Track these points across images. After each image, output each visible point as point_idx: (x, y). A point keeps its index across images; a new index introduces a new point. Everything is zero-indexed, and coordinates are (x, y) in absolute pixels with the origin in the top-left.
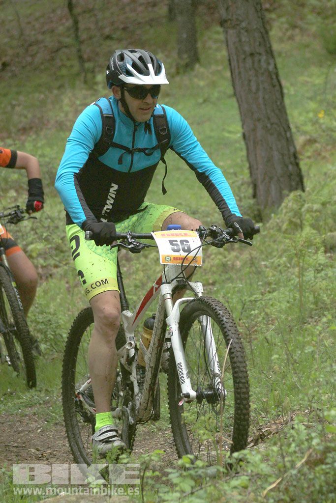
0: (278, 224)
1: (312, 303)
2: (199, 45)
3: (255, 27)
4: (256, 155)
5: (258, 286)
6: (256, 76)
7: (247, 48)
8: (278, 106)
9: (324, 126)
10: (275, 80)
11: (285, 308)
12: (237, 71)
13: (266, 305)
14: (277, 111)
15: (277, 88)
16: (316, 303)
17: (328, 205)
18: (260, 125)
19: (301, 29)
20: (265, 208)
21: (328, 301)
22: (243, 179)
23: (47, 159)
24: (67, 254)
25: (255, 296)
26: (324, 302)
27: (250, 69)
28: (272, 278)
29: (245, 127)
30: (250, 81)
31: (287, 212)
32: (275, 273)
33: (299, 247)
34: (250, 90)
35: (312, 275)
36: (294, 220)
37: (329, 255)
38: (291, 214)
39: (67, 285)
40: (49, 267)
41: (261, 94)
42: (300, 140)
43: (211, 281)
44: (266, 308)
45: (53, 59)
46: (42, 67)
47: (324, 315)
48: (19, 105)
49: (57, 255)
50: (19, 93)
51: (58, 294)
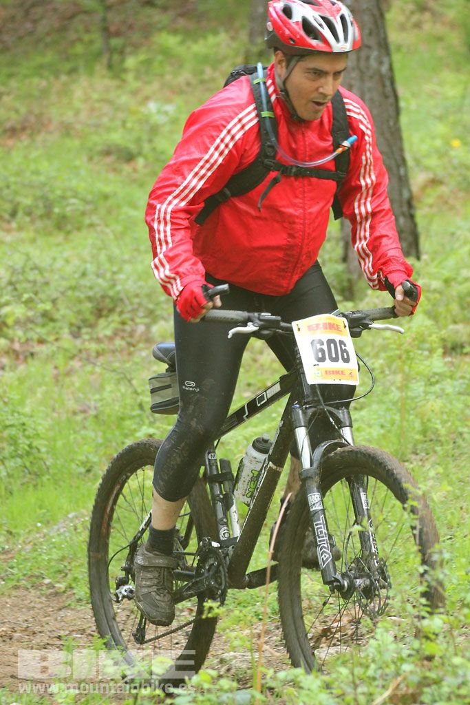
1: (418, 432)
3: (365, 6)
6: (362, 80)
8: (389, 127)
9: (456, 162)
10: (389, 89)
11: (378, 435)
14: (388, 135)
15: (392, 100)
17: (453, 283)
19: (434, 14)
21: (443, 431)
23: (42, 178)
24: (58, 324)
26: (436, 432)
33: (405, 346)
35: (422, 389)
37: (448, 359)
39: (55, 372)
40: (31, 343)
42: (417, 179)
45: (63, 29)
46: (48, 39)
47: (435, 452)
48: (8, 94)
49: (43, 326)
50: (10, 76)
51: (40, 385)
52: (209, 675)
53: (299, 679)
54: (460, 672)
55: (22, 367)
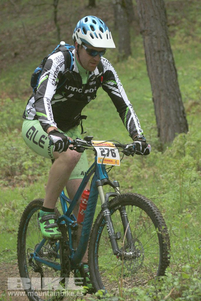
0: (170, 153)
1: (187, 201)
2: (132, 45)
3: (161, 35)
4: (160, 111)
5: (157, 189)
6: (161, 64)
7: (156, 48)
8: (173, 82)
10: (172, 67)
11: (172, 203)
12: (150, 61)
13: (161, 201)
14: (173, 85)
15: (174, 71)
16: (190, 201)
17: (200, 142)
18: (163, 94)
19: (193, 37)
20: (165, 142)
21: (197, 200)
22: (152, 125)
24: (46, 168)
25: (154, 196)
26: (194, 200)
27: (158, 60)
28: (165, 185)
29: (154, 94)
30: (157, 67)
31: (176, 146)
32: (167, 182)
33: (181, 167)
34: (157, 72)
35: (188, 184)
36: (180, 150)
37: (199, 172)
38: (179, 147)
40: (35, 176)
41: (164, 75)
42: (189, 103)
43: (130, 186)
44: (161, 203)
45: (45, 51)
46: (39, 56)
47: (195, 208)
48: (23, 78)
49: (40, 169)
50: (23, 71)
51: (39, 192)
52: (102, 292)
53: (137, 292)
54: (196, 284)
55: (32, 185)
